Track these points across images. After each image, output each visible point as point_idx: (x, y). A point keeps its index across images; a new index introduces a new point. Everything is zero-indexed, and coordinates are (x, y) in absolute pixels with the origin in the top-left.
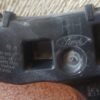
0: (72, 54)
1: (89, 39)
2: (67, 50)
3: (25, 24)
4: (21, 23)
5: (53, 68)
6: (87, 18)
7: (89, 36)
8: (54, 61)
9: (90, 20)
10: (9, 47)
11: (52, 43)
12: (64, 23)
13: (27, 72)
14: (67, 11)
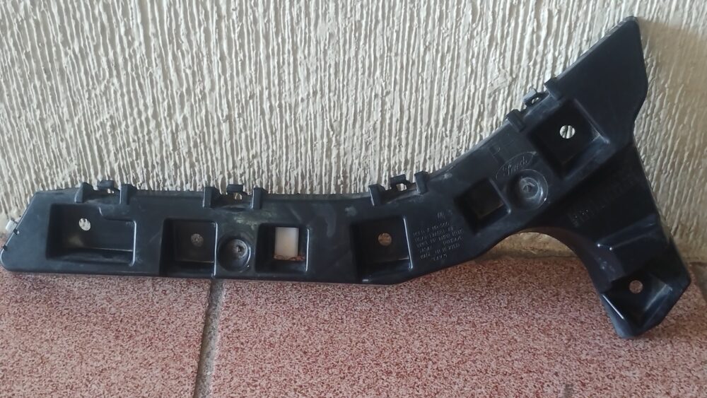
0: (524, 183)
1: (534, 153)
2: (515, 181)
3: (446, 176)
4: (440, 179)
5: (510, 211)
6: (518, 130)
7: (533, 151)
8: (507, 204)
9: (521, 130)
10: (440, 215)
11: (492, 182)
12: (492, 149)
13: (479, 235)
14: (486, 135)
